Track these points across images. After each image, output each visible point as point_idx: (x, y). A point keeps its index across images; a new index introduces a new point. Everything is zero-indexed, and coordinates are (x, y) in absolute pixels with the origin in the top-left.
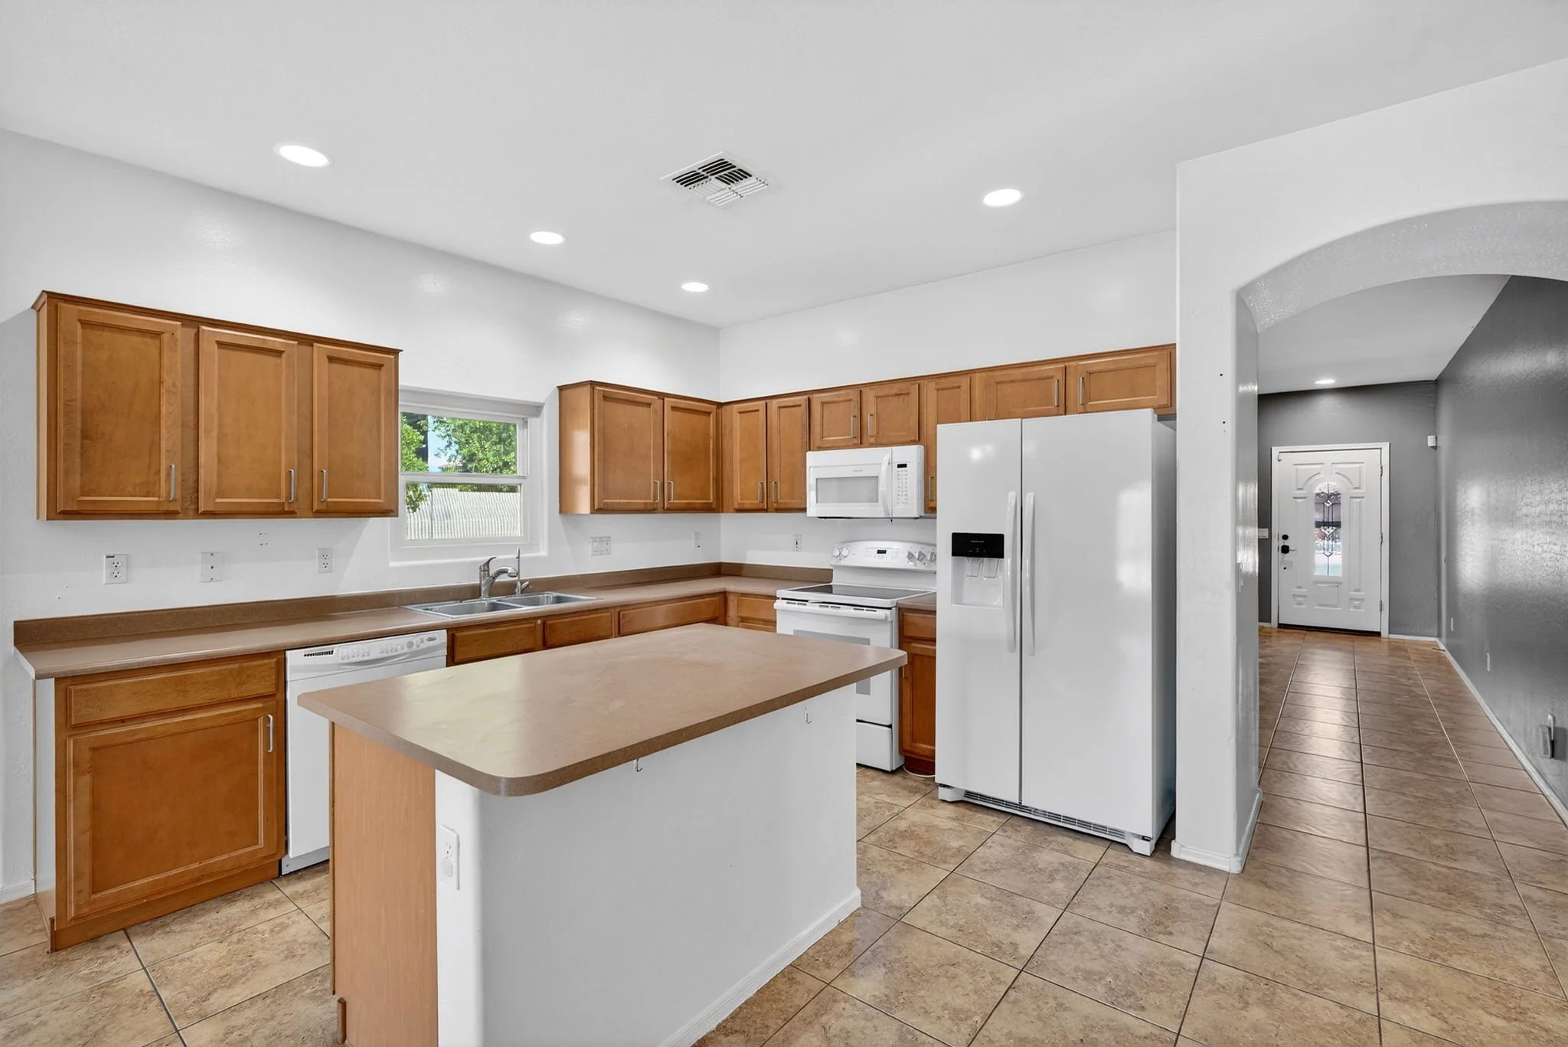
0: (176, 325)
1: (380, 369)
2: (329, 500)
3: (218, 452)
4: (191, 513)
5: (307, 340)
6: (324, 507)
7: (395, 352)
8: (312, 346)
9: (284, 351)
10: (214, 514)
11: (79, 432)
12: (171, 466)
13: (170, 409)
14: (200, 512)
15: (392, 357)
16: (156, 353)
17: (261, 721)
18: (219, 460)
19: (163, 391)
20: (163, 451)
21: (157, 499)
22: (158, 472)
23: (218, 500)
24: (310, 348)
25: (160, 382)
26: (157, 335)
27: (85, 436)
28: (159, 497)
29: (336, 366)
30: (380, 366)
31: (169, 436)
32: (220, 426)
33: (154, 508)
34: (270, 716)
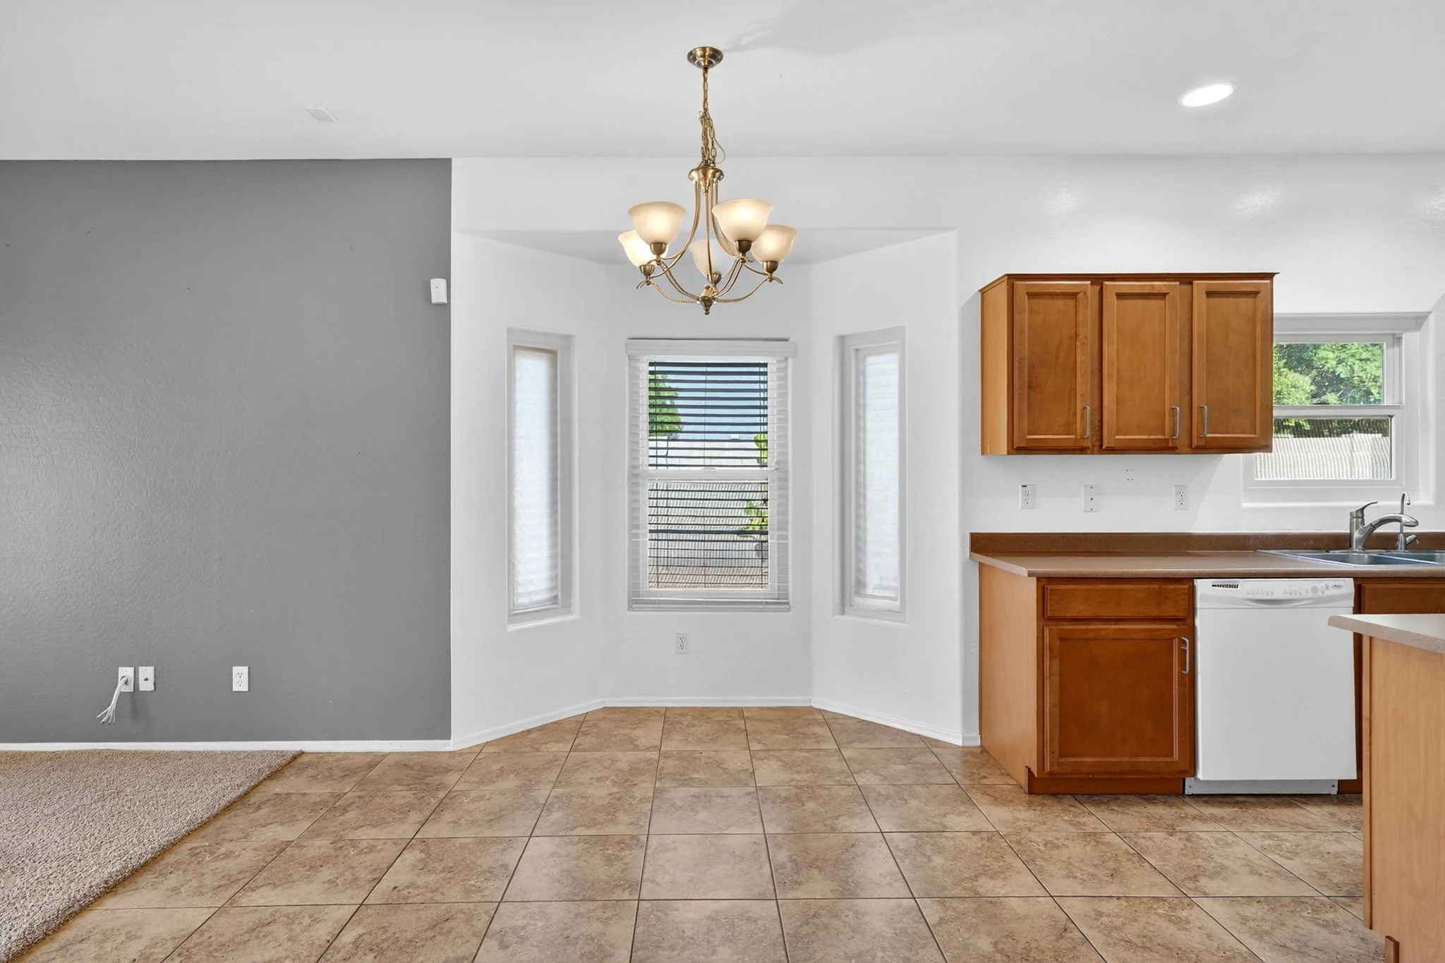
0: (1087, 285)
1: (1255, 297)
2: (1208, 435)
3: (1117, 396)
4: (1096, 449)
5: (1187, 279)
6: (1202, 443)
7: (1270, 276)
8: (1191, 283)
9: (1168, 293)
10: (1113, 450)
11: (1027, 384)
12: (1085, 408)
13: (1084, 358)
14: (1104, 448)
15: (1268, 281)
16: (1073, 311)
17: (1176, 642)
18: (1118, 403)
19: (1078, 343)
20: (1078, 396)
21: (1073, 437)
22: (1075, 414)
23: (1117, 437)
24: (1189, 287)
25: (1077, 336)
26: (1074, 295)
27: (1030, 387)
28: (1076, 435)
29: (1215, 301)
30: (1256, 293)
31: (1084, 384)
32: (1118, 370)
33: (1072, 444)
34: (1183, 638)
